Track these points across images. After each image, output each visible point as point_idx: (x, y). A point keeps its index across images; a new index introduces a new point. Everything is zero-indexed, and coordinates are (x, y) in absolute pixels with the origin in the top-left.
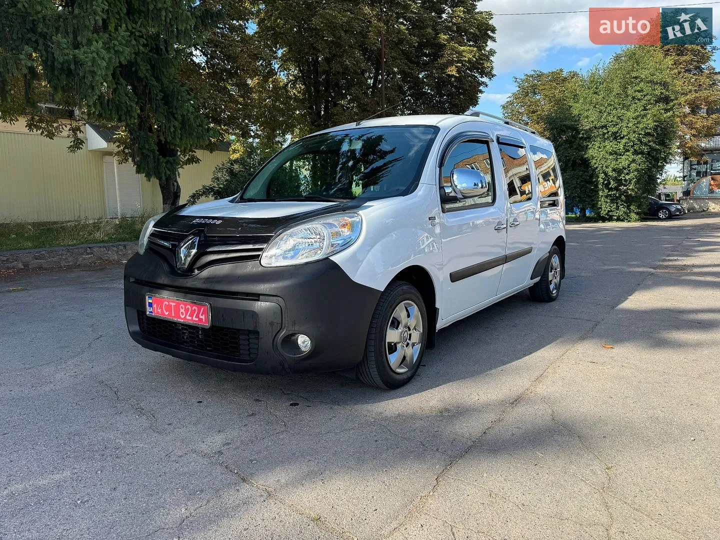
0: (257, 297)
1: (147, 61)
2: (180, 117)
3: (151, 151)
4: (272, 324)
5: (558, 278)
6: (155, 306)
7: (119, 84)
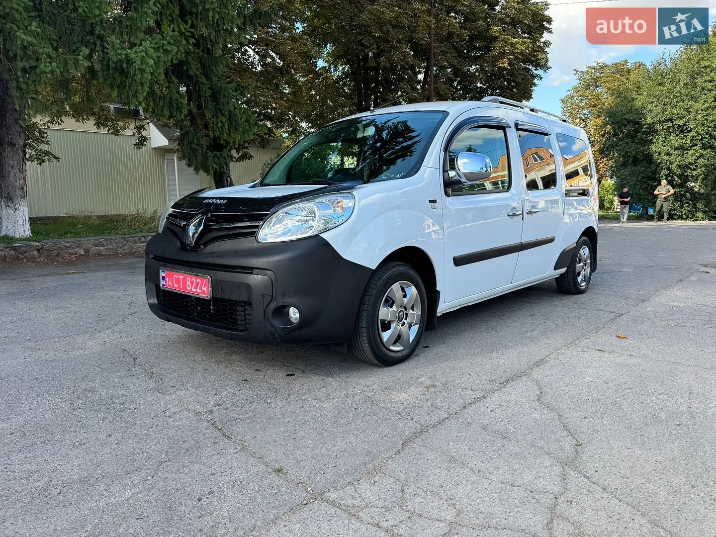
0: (250, 270)
1: (198, 60)
2: (227, 113)
3: (199, 145)
4: (263, 296)
5: (588, 270)
6: (167, 279)
7: (171, 82)
